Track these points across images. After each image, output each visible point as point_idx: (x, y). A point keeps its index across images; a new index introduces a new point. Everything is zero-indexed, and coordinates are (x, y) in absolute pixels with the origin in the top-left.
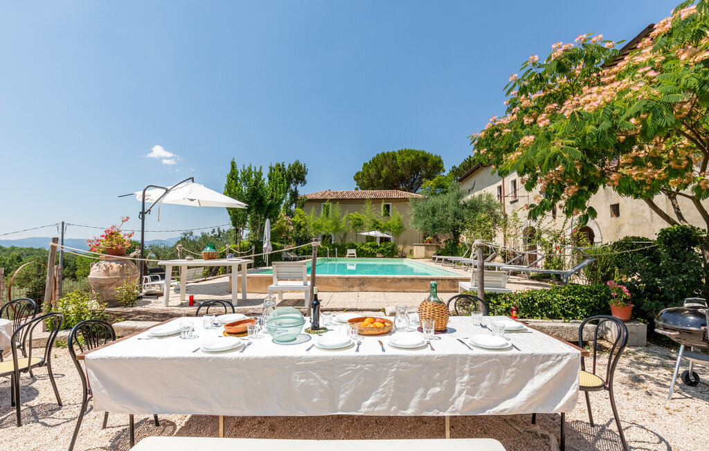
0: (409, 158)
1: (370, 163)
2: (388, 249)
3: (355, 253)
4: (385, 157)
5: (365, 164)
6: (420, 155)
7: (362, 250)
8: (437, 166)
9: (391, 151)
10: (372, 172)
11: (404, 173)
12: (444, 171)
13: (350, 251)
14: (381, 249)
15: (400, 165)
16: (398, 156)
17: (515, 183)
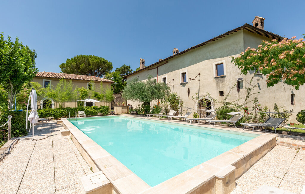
1: (72, 59)
2: (105, 110)
3: (84, 113)
4: (82, 58)
5: (68, 60)
6: (102, 60)
7: (88, 111)
8: (110, 67)
9: (86, 55)
10: (74, 64)
11: (94, 68)
13: (80, 112)
14: (101, 110)
15: (91, 63)
16: (90, 58)
17: (165, 79)
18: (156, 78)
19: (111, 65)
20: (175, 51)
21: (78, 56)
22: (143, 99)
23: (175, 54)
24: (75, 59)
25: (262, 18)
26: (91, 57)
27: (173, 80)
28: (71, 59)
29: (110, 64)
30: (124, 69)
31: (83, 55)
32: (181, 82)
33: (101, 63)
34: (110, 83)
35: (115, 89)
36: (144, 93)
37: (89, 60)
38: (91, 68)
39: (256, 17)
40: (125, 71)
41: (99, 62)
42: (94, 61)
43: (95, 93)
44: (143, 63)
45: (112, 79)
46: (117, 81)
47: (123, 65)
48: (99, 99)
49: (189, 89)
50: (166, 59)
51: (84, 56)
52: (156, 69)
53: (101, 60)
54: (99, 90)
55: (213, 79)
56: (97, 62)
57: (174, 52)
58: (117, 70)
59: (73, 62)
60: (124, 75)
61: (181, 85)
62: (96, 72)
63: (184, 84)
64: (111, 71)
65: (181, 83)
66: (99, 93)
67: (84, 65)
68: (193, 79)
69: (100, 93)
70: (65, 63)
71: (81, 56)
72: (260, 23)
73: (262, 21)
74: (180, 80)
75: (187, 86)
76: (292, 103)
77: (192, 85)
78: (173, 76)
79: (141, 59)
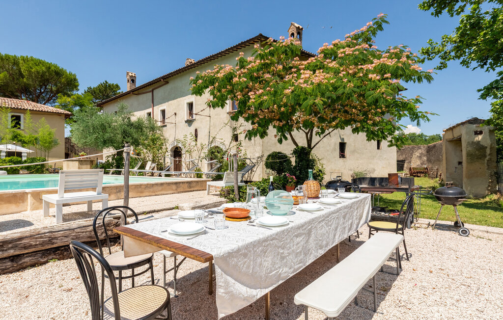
0: (38, 68)
6: (53, 68)
8: (71, 84)
9: (12, 54)
11: (31, 83)
12: (78, 90)
15: (25, 73)
16: (21, 62)
17: (163, 112)
18: (150, 110)
19: (75, 80)
25: (299, 27)
26: (25, 60)
27: (175, 114)
29: (73, 77)
30: (106, 90)
32: (186, 117)
33: (50, 74)
34: (64, 116)
37: (21, 65)
38: (26, 83)
39: (292, 24)
40: (108, 94)
41: (43, 71)
42: (32, 68)
44: (132, 81)
47: (103, 81)
49: (196, 130)
50: (164, 78)
51: (6, 55)
52: (151, 93)
53: (49, 68)
55: (226, 114)
56: (38, 72)
58: (89, 92)
61: (187, 124)
62: (41, 93)
63: (189, 122)
64: (74, 92)
65: (186, 120)
67: (5, 76)
68: (198, 114)
72: (296, 34)
73: (299, 31)
74: (184, 114)
75: (195, 125)
76: (342, 155)
77: (200, 123)
78: (176, 107)
79: (128, 73)
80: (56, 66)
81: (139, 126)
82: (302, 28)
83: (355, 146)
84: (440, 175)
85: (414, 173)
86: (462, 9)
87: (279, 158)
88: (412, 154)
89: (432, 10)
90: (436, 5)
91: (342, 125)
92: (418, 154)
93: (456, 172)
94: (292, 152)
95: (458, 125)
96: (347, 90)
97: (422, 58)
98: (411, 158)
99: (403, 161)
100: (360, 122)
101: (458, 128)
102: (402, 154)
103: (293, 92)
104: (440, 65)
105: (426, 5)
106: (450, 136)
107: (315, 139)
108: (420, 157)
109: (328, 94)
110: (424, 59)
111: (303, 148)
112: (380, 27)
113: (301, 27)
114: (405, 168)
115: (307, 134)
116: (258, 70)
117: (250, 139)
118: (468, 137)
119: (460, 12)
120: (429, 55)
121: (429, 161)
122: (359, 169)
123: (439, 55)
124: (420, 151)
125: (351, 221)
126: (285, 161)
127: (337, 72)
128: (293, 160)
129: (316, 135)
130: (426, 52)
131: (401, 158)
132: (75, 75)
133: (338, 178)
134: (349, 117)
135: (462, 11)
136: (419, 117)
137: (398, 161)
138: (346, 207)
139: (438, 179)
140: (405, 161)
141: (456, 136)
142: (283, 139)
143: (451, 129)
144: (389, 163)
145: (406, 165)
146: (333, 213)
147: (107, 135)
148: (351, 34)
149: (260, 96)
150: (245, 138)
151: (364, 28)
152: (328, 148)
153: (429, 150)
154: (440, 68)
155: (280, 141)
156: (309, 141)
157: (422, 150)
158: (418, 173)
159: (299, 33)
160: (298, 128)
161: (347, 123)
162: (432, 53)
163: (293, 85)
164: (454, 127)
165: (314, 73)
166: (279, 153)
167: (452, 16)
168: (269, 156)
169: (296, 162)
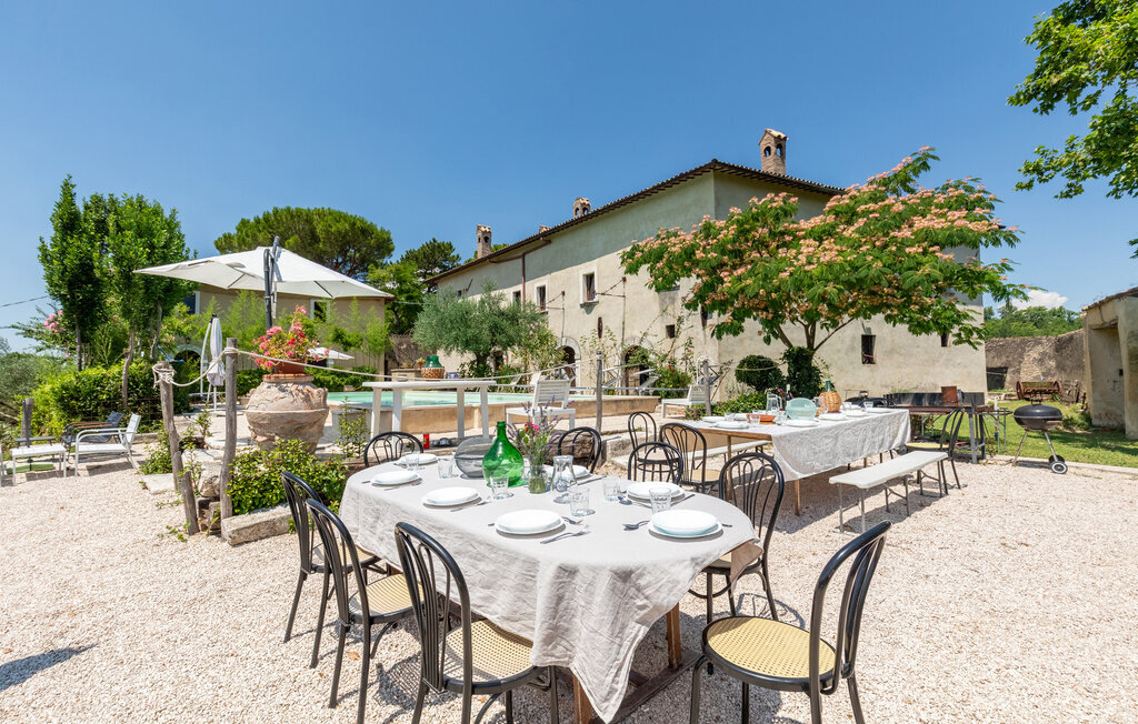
0: (339, 226)
4: (292, 217)
6: (358, 224)
8: (384, 246)
9: (305, 207)
10: (264, 238)
12: (392, 256)
15: (321, 236)
16: (316, 217)
17: (542, 290)
18: (519, 288)
19: (389, 240)
20: (579, 206)
21: (276, 211)
22: (467, 345)
23: (580, 214)
24: (266, 219)
25: (779, 136)
26: (321, 214)
27: (563, 293)
28: (252, 220)
29: (385, 237)
30: (433, 254)
31: (293, 207)
32: (582, 298)
34: (383, 301)
35: (399, 319)
36: (469, 331)
37: (315, 223)
38: (321, 251)
39: (766, 132)
40: (435, 260)
42: (331, 227)
43: (336, 330)
44: (486, 239)
45: (388, 285)
46: (406, 295)
47: (428, 240)
48: (346, 346)
49: (600, 320)
50: (544, 235)
51: (298, 210)
52: (521, 260)
53: (354, 224)
54: (349, 320)
55: (653, 293)
57: (577, 209)
58: (408, 258)
59: (260, 231)
60: (431, 274)
61: (583, 310)
62: (338, 263)
63: (588, 307)
64: (387, 260)
65: (582, 302)
66: (347, 330)
67: (296, 242)
68: (603, 294)
69: (351, 330)
70: (234, 232)
71: (288, 209)
72: (773, 149)
73: (780, 143)
74: (580, 295)
75: (597, 311)
76: (868, 357)
77: (607, 308)
78: (564, 284)
79: (479, 228)
80: (362, 221)
81: (512, 317)
82: (785, 138)
83: (893, 341)
84: (1084, 397)
85: (1027, 393)
86: (1093, 99)
87: (760, 365)
88: (1021, 356)
89: (1035, 103)
90: (1040, 96)
91: (866, 313)
92: (1036, 356)
93: (1114, 390)
94: (782, 356)
95: (1110, 299)
96: (873, 272)
97: (1026, 181)
98: (1021, 362)
99: (1004, 370)
100: (898, 307)
101: (1110, 306)
102: (999, 355)
103: (791, 274)
104: (1068, 189)
105: (1022, 97)
106: (1096, 320)
107: (820, 334)
108: (1041, 361)
109: (844, 277)
110: (1032, 181)
111: (801, 350)
112: (925, 166)
113: (783, 136)
114: (1006, 384)
115: (806, 327)
116: (734, 242)
117: (719, 338)
118: (1130, 321)
119: (1089, 106)
120: (1042, 174)
121: (1061, 367)
122: (902, 384)
123: (1061, 172)
124: (1040, 349)
125: (881, 437)
126: (770, 371)
127: (856, 246)
128: (784, 369)
129: (822, 328)
130: (1034, 170)
131: (997, 363)
132: (388, 233)
133: (863, 394)
134: (877, 301)
135: (1095, 102)
136: (1009, 294)
137: (988, 369)
138: (874, 420)
139: (1079, 405)
140: (1006, 368)
141: (1107, 319)
142: (772, 338)
143: (1099, 306)
144: (969, 373)
145: (1008, 377)
146: (860, 423)
147: (470, 332)
148: (877, 176)
149: (739, 279)
150: (712, 335)
151: (898, 167)
152: (839, 347)
153: (1060, 346)
154: (1067, 195)
155: (767, 341)
156: (810, 338)
157: (1046, 346)
158: (1035, 392)
159: (779, 146)
160: (793, 320)
161: (876, 309)
162: (1047, 169)
163: (792, 265)
164: (1102, 303)
165: (821, 243)
166: (759, 357)
167: (1074, 111)
168: (743, 363)
169: (789, 371)
